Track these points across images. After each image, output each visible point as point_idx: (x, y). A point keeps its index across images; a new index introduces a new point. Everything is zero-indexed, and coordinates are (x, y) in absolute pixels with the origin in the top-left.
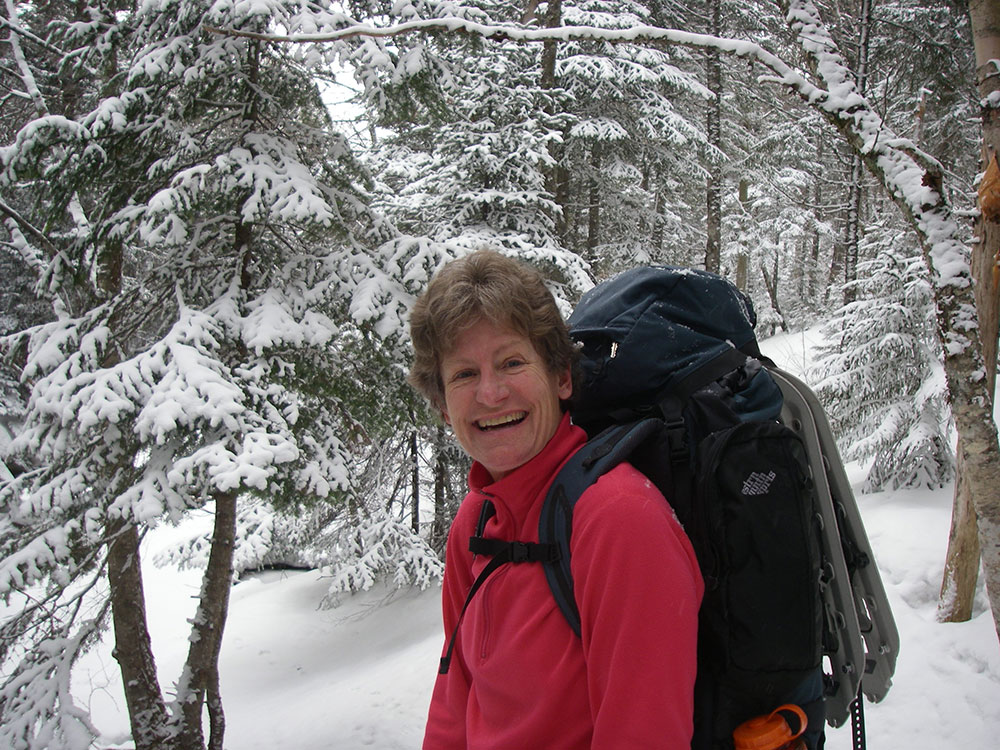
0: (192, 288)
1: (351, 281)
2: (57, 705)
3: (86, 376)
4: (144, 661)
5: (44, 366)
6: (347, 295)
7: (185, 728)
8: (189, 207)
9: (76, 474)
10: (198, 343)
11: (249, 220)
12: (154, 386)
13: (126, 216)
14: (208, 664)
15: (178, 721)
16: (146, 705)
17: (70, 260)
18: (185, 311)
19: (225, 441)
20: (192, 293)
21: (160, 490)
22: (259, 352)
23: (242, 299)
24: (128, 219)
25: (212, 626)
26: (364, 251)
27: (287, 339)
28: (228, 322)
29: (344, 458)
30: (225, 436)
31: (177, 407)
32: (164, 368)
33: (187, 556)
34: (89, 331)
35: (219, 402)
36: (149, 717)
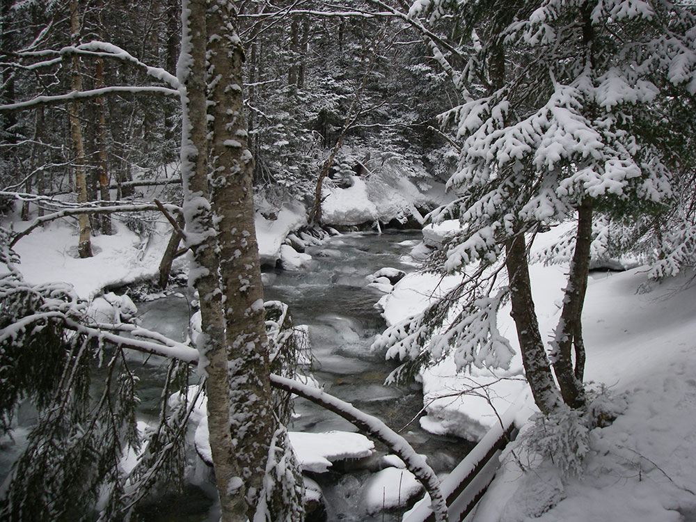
0: (560, 72)
1: (667, 57)
2: (489, 336)
3: (498, 132)
4: (531, 319)
5: (470, 128)
6: (665, 67)
7: (561, 358)
8: (556, 18)
9: (496, 193)
10: (568, 106)
11: (596, 23)
12: (543, 135)
13: (514, 29)
14: (575, 317)
15: (556, 353)
16: (532, 346)
17: (479, 61)
18: (557, 86)
19: (592, 167)
20: (560, 75)
21: (551, 200)
22: (609, 109)
23: (593, 76)
24: (515, 31)
25: (578, 293)
26: (675, 36)
27: (627, 99)
28: (586, 91)
29: (668, 177)
30: (591, 163)
31: (560, 146)
32: (548, 124)
33: (549, 256)
34: (495, 105)
35: (587, 141)
36: (535, 353)
